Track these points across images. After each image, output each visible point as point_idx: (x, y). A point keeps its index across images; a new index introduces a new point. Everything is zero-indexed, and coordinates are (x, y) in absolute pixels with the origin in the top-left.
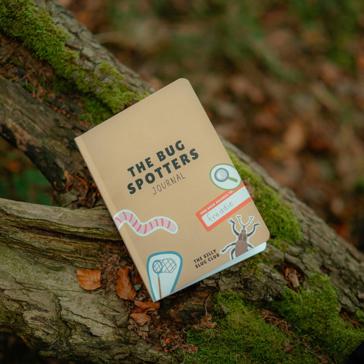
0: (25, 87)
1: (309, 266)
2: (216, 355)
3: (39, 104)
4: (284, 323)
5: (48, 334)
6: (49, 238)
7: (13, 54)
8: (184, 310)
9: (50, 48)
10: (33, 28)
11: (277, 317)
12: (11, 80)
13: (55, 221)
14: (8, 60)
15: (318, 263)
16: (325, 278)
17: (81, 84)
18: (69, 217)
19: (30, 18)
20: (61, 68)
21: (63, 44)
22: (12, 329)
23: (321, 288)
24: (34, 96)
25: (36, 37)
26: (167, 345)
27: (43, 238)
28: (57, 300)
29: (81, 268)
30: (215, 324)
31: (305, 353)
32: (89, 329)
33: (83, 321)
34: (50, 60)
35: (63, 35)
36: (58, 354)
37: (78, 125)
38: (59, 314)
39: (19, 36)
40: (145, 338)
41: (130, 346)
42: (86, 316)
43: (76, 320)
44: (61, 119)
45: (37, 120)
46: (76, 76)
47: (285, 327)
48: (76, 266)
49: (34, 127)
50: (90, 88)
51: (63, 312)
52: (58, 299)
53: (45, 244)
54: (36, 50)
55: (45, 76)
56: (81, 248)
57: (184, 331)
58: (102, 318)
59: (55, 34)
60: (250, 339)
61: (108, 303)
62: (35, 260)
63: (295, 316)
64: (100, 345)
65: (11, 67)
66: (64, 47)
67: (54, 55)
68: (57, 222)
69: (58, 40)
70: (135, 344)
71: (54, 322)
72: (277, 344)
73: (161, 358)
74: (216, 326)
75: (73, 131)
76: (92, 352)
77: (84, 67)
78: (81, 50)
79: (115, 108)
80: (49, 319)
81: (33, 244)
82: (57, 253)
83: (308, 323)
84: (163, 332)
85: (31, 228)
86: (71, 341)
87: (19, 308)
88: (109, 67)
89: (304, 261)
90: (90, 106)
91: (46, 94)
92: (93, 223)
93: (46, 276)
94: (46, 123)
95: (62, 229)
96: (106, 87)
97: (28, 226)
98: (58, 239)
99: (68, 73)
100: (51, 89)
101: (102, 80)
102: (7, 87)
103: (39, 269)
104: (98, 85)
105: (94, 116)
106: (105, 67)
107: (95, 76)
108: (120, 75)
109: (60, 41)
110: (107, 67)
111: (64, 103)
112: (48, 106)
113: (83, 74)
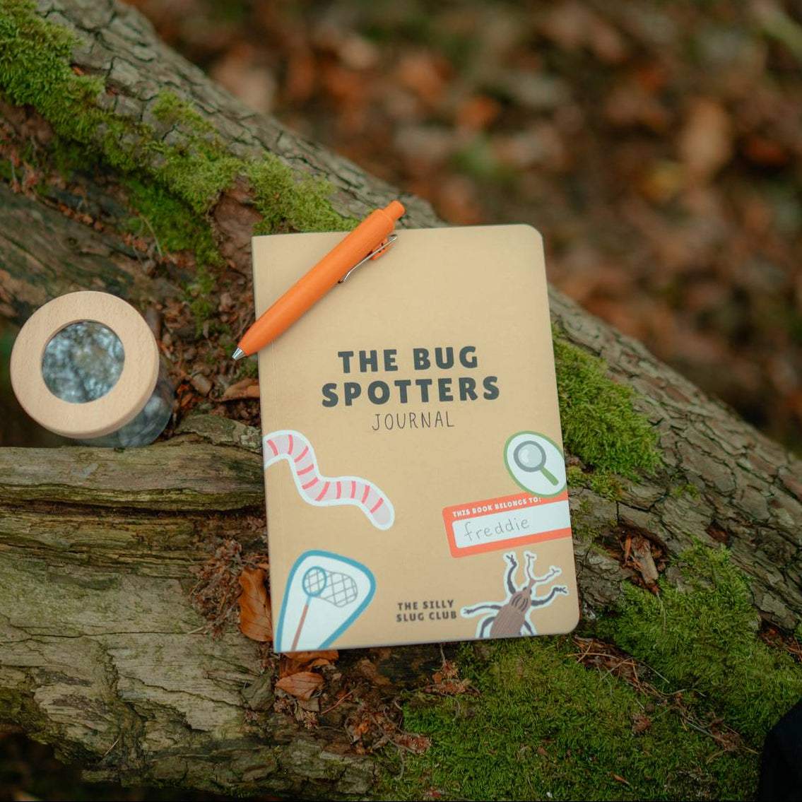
1: (679, 529)
2: (473, 754)
3: (29, 205)
4: (629, 666)
5: (95, 732)
6: (75, 519)
8: (392, 659)
9: (34, 76)
11: (613, 653)
13: (80, 484)
15: (702, 518)
16: (721, 553)
17: (116, 153)
18: (113, 471)
20: (65, 120)
21: (65, 61)
22: (19, 725)
23: (711, 579)
24: (15, 188)
26: (362, 738)
27: (61, 522)
28: (107, 658)
29: (156, 577)
30: (467, 682)
31: (683, 730)
32: (183, 715)
33: (169, 699)
34: (39, 104)
35: (63, 42)
36: (121, 776)
37: (122, 246)
38: (113, 689)
40: (309, 726)
41: (277, 749)
42: (174, 688)
43: (152, 699)
44: (82, 235)
45: (29, 243)
46: (102, 135)
47: (633, 674)
48: (144, 575)
49: (25, 259)
50: (136, 160)
51: (123, 684)
52: (108, 655)
53: (67, 535)
54: (5, 85)
55: (36, 138)
56: (150, 534)
57: (396, 703)
58: (211, 688)
59: (44, 41)
60: (549, 710)
61: (224, 651)
62: (51, 571)
63: (652, 649)
64: (210, 750)
66: (69, 70)
67: (47, 92)
68: (87, 486)
69: (53, 55)
70: (288, 743)
71: (105, 704)
72: (615, 716)
73: (349, 770)
74: (470, 688)
75: (113, 260)
76: (193, 768)
77: (117, 113)
78: (109, 72)
79: (198, 202)
80: (93, 699)
81: (40, 539)
82: (98, 551)
83: (684, 664)
84: (350, 709)
85: (31, 502)
86: (145, 746)
87: (25, 682)
88: (176, 103)
89: (666, 519)
90: (144, 200)
91: (44, 181)
92: (168, 477)
93: (78, 604)
94: (50, 248)
95: (100, 498)
96: (173, 154)
97: (21, 500)
98: (97, 519)
99: (83, 130)
100: (54, 166)
101: (163, 139)
103: (62, 591)
104: (154, 150)
105: (157, 220)
106: (168, 105)
107: (145, 131)
108: (205, 119)
109: (57, 56)
110: (171, 104)
111: (84, 196)
112: (52, 208)
113: (118, 129)
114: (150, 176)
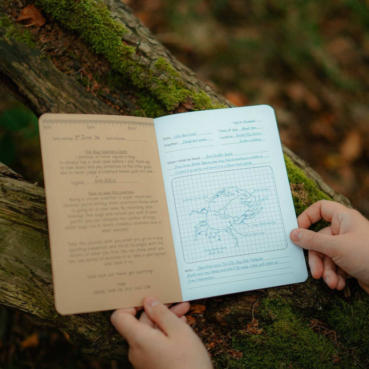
0: (79, 80)
2: (261, 363)
3: (93, 98)
4: (333, 334)
5: (91, 331)
7: (70, 47)
8: (230, 314)
9: (106, 42)
10: (91, 21)
11: (326, 327)
12: (66, 73)
14: (65, 52)
17: (136, 80)
19: (88, 11)
20: (116, 62)
21: (120, 38)
22: (55, 324)
24: (88, 90)
25: (93, 30)
26: (211, 349)
30: (261, 330)
31: (354, 365)
34: (106, 54)
35: (121, 29)
36: (100, 352)
39: (76, 29)
46: (132, 71)
47: (334, 337)
50: (145, 84)
54: (92, 44)
55: (101, 70)
57: (229, 335)
59: (113, 28)
60: (296, 347)
63: (345, 327)
65: (67, 60)
66: (121, 42)
67: (111, 49)
69: (115, 34)
71: (97, 318)
72: (325, 355)
74: (263, 332)
77: (140, 63)
78: (138, 45)
79: (170, 105)
83: (358, 335)
84: (207, 336)
86: (113, 339)
88: (165, 63)
90: (144, 102)
91: (101, 89)
96: (161, 84)
99: (124, 68)
100: (106, 84)
101: (158, 76)
102: (62, 80)
104: (153, 81)
105: (148, 113)
106: (161, 63)
107: (150, 72)
108: (177, 72)
109: (117, 35)
110: (163, 63)
111: (118, 98)
112: (102, 100)
113: (139, 69)
114: (150, 91)
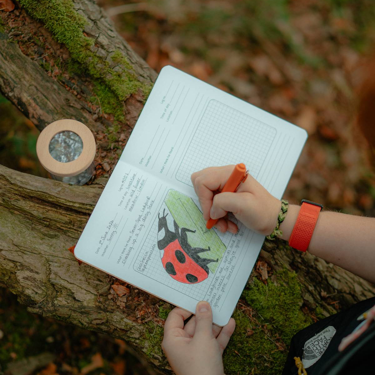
0: (42, 65)
1: (279, 261)
3: (53, 82)
4: (250, 311)
5: (37, 293)
6: (47, 208)
7: (35, 34)
9: (68, 33)
10: (55, 13)
11: (244, 304)
12: (30, 57)
13: (53, 194)
14: (30, 39)
15: (288, 259)
16: (293, 274)
17: (93, 70)
18: (67, 192)
19: (53, 3)
20: (76, 52)
21: (81, 30)
22: (6, 284)
23: (287, 283)
24: (49, 75)
25: (57, 21)
26: (141, 316)
27: (41, 208)
28: (48, 264)
29: (74, 238)
31: (265, 339)
32: (73, 293)
33: (69, 286)
34: (68, 44)
35: (82, 22)
36: (44, 312)
37: (86, 106)
38: (48, 277)
39: (41, 19)
40: (122, 308)
41: (108, 313)
42: (72, 282)
43: (62, 284)
44: (72, 99)
45: (50, 97)
46: (89, 62)
47: (250, 313)
48: (69, 236)
49: (47, 103)
50: (100, 74)
51: (52, 276)
52: (49, 264)
53: (43, 213)
54: (56, 33)
55: (62, 57)
56: (75, 220)
57: (157, 306)
58: (86, 285)
59: (75, 20)
61: (94, 272)
62: (33, 226)
63: (260, 305)
64: (81, 309)
65: (31, 45)
66: (82, 33)
67: (72, 40)
68: (56, 196)
69: (77, 26)
70: (112, 312)
71: (43, 283)
72: (240, 328)
73: (134, 328)
75: (81, 111)
76: (73, 314)
77: (97, 54)
78: (97, 38)
79: (122, 96)
80: (39, 280)
81: (32, 212)
82: (54, 223)
83: (270, 313)
84: (139, 305)
85: (32, 197)
86: (56, 302)
87: (13, 268)
88: (120, 56)
89: (276, 256)
90: (100, 90)
91: (61, 74)
92: (88, 199)
93: (40, 241)
94: (58, 101)
95: (60, 201)
96: (116, 75)
97: (29, 196)
98: (56, 210)
99: (82, 58)
100: (66, 70)
101: (113, 68)
102: (26, 64)
103: (35, 235)
104: (109, 72)
105: (102, 100)
106: (117, 56)
107: (107, 64)
108: (131, 65)
109: (79, 27)
110: (119, 56)
111: (76, 84)
112: (62, 85)
113: (96, 61)
114: (104, 82)
